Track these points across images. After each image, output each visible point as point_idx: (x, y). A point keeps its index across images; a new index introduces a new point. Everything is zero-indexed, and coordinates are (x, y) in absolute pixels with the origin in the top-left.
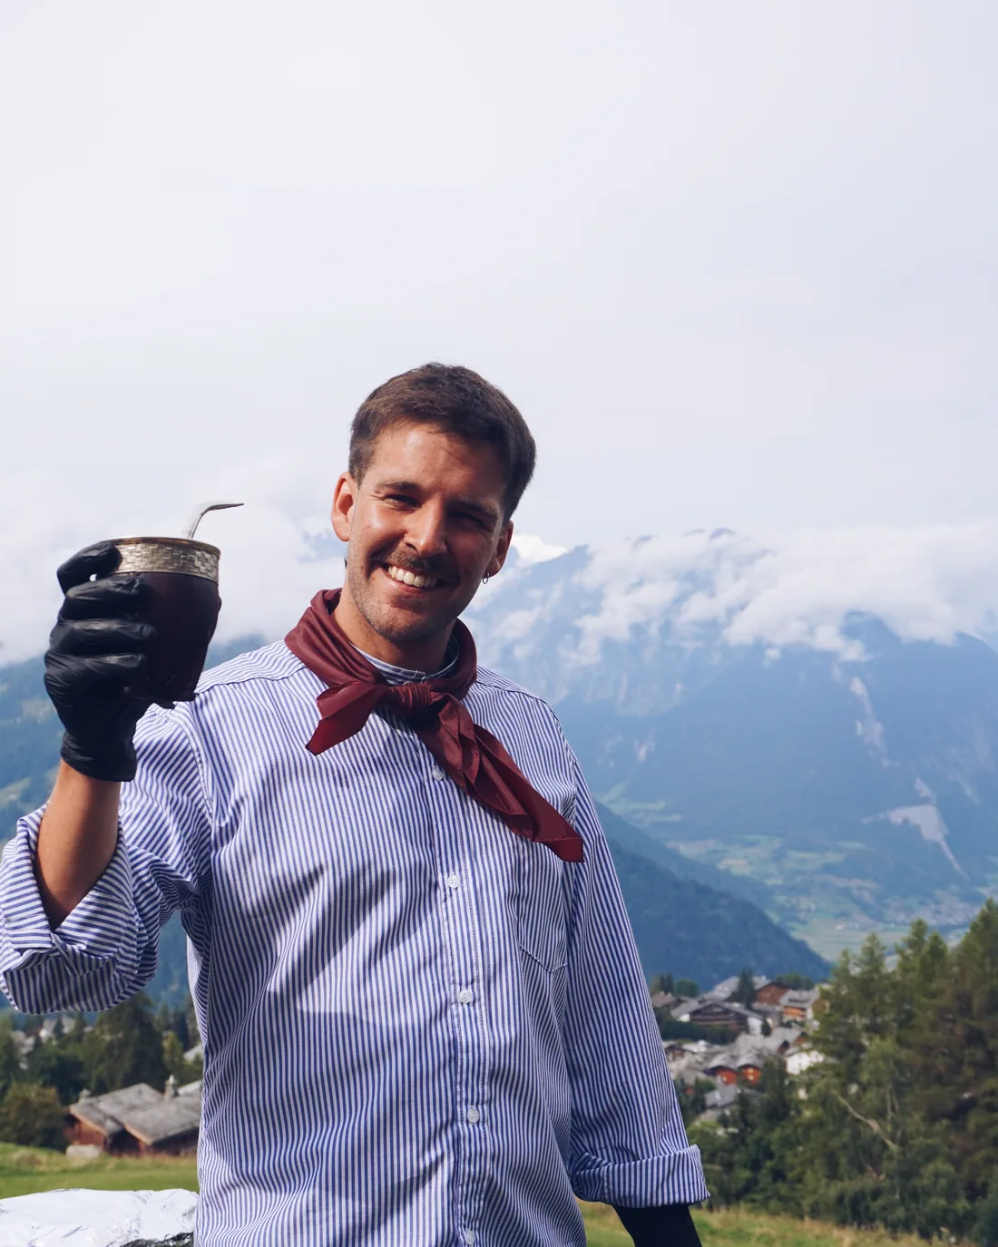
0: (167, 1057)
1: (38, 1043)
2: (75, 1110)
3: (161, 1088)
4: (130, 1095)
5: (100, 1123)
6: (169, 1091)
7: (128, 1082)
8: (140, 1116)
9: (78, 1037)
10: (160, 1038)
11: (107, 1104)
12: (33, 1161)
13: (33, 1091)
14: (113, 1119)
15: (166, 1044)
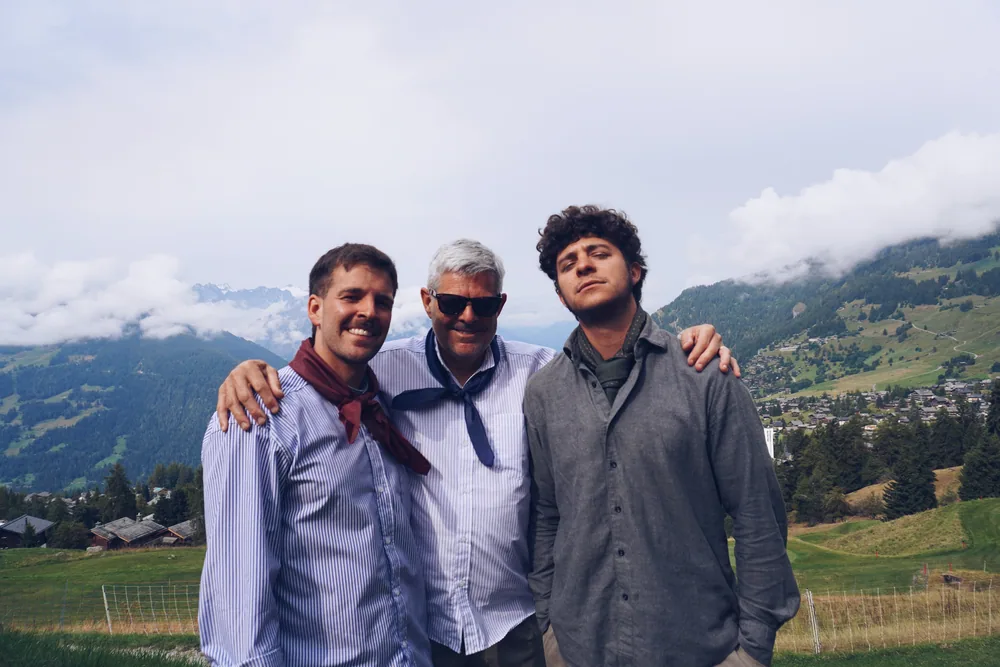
0: (138, 504)
1: (78, 502)
2: (93, 530)
3: (134, 519)
4: (119, 522)
5: (105, 535)
6: (138, 519)
7: (119, 517)
8: (124, 531)
9: (97, 498)
10: (135, 496)
11: (108, 527)
12: (66, 556)
13: (71, 525)
14: (112, 533)
15: (137, 499)
